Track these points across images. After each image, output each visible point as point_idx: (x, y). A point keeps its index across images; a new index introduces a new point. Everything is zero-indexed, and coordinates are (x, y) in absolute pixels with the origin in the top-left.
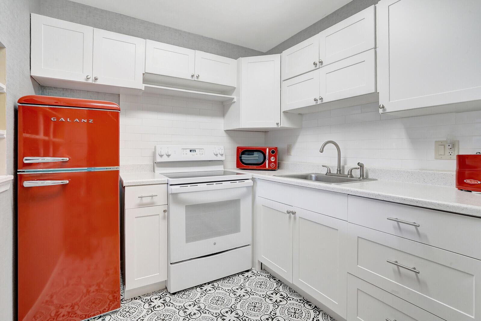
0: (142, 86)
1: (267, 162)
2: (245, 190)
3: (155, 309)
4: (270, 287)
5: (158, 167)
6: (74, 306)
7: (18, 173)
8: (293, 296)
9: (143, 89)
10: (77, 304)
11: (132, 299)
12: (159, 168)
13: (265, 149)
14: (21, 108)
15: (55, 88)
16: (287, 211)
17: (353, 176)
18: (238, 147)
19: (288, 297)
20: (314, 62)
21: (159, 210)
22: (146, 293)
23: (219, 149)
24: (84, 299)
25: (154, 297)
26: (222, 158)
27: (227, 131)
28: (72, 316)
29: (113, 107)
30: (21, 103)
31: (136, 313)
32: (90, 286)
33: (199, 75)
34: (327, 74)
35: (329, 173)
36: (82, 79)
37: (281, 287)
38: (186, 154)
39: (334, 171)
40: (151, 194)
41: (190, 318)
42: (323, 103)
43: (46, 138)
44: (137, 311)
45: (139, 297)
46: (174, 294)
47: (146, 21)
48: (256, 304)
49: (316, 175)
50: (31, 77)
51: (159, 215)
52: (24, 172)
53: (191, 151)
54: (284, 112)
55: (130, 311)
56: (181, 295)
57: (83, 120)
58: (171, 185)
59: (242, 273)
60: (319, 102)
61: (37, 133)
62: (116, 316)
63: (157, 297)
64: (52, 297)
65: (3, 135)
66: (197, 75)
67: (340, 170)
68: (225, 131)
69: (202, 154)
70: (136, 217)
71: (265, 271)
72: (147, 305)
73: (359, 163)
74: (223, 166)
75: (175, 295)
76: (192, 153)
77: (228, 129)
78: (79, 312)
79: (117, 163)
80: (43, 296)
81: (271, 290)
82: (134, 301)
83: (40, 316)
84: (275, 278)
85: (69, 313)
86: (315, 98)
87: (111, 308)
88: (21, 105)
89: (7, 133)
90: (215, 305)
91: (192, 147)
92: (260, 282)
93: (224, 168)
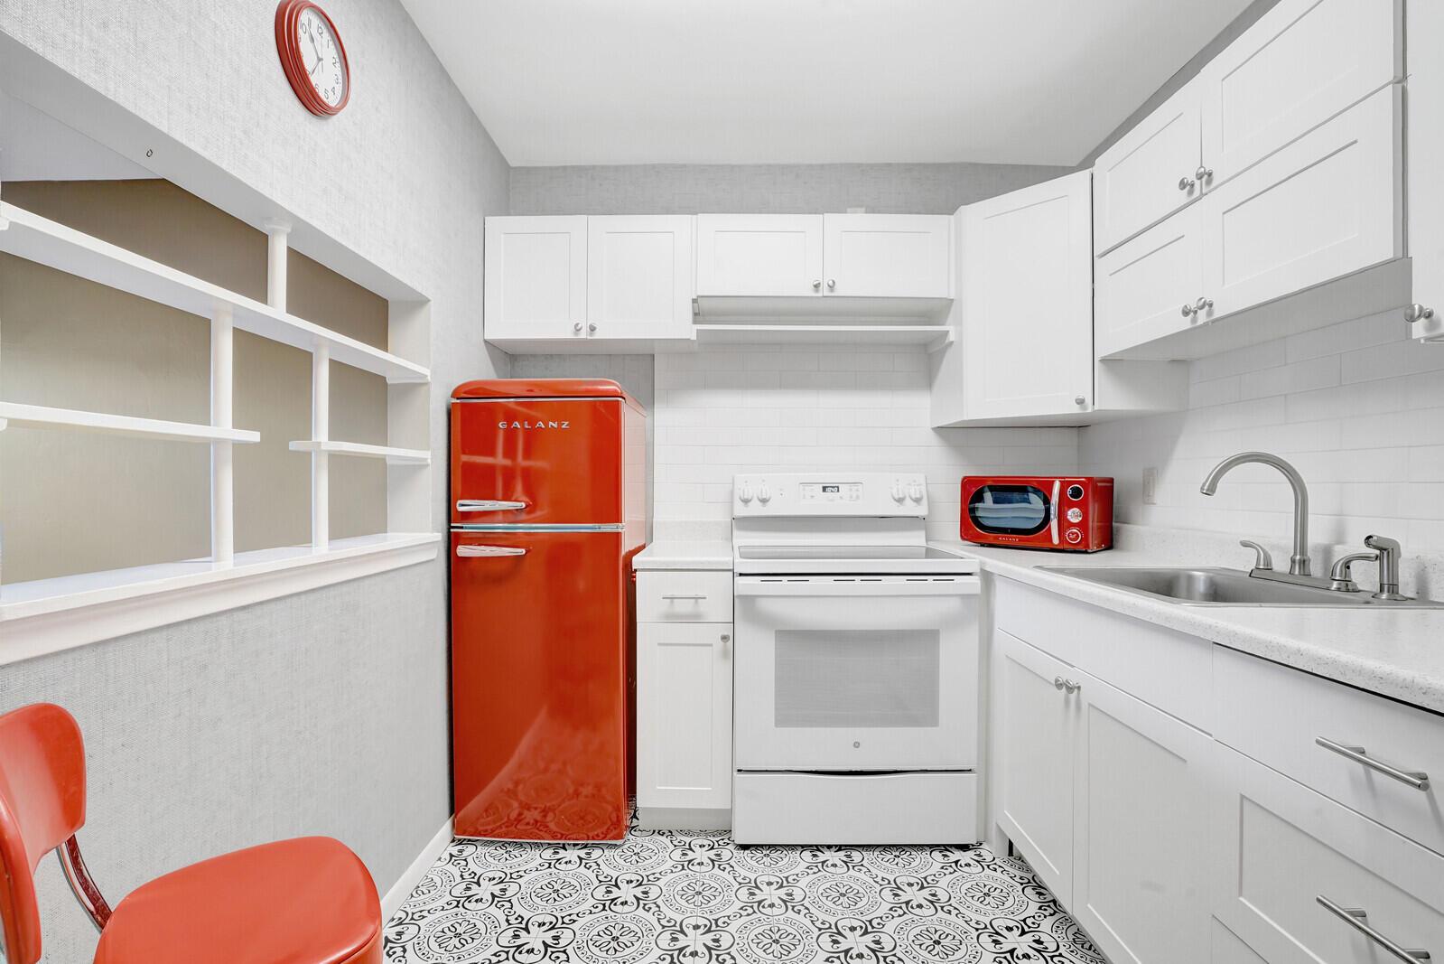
0: (688, 331)
1: (1054, 524)
2: (954, 604)
3: (690, 866)
4: (1012, 908)
5: (740, 529)
6: (548, 813)
7: (452, 530)
8: (1078, 956)
9: (694, 337)
10: (553, 810)
11: (654, 831)
12: (743, 533)
13: (1050, 485)
14: (459, 407)
15: (534, 356)
16: (1057, 681)
17: (1355, 585)
18: (965, 478)
19: (1057, 953)
20: (1183, 179)
21: (713, 634)
22: (686, 828)
23: (909, 484)
24: (567, 803)
25: (700, 842)
26: (921, 511)
27: (941, 430)
28: (541, 828)
29: (608, 391)
30: (458, 399)
31: (651, 861)
32: (582, 785)
33: (834, 282)
34: (1224, 213)
35: (1264, 570)
36: (568, 334)
37: (1050, 920)
38: (812, 497)
39: (1281, 564)
40: (693, 595)
41: (757, 911)
42: (1217, 320)
43: (508, 462)
44: (654, 858)
45: (670, 832)
46: (745, 847)
47: (710, 166)
48: (943, 937)
49: (1211, 574)
50: (486, 341)
51: (711, 645)
52: (462, 528)
53: (824, 489)
54: (1103, 360)
55: (641, 854)
56: (759, 855)
57: (551, 423)
58: (741, 575)
59: (945, 848)
60: (1202, 317)
61: (491, 452)
62: (612, 854)
63: (706, 842)
64: (517, 783)
65: (426, 459)
66: (831, 283)
67: (1303, 563)
68: (934, 429)
69: (858, 497)
70: (659, 644)
71: (1020, 862)
72: (679, 852)
73: (1370, 537)
74: (923, 534)
75: (746, 852)
76: (828, 494)
77: (940, 425)
78: (552, 826)
79: (616, 517)
80: (502, 778)
81: (1011, 916)
82: (656, 837)
83: (494, 814)
84: (1042, 891)
85: (536, 822)
86: (1186, 306)
87: (608, 836)
88: (458, 401)
89: (433, 457)
90: (830, 904)
91: (829, 479)
92: (987, 887)
93: (927, 541)
